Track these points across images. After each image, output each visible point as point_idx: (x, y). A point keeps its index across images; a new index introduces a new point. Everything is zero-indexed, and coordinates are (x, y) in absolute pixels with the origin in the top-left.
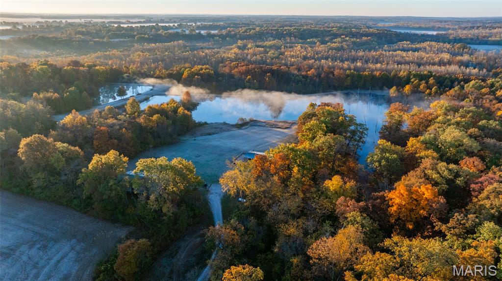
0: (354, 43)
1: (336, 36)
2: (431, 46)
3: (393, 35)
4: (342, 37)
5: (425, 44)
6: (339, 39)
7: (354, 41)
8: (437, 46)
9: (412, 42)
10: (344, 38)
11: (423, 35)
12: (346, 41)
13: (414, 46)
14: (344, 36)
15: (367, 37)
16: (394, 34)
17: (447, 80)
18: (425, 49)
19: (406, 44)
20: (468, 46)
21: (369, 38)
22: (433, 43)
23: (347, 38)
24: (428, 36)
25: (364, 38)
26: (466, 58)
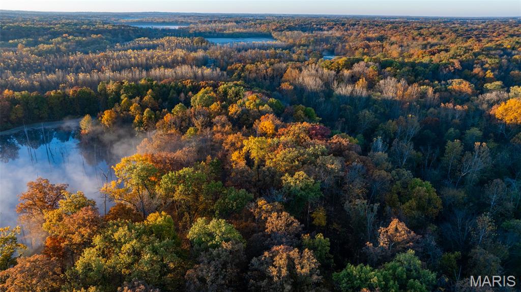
0: (79, 43)
1: (55, 34)
2: (169, 42)
3: (131, 31)
4: (64, 35)
5: (164, 40)
6: (59, 39)
7: (80, 40)
8: (176, 41)
9: (151, 38)
10: (66, 37)
11: (163, 30)
12: (68, 41)
13: (151, 43)
14: (67, 35)
15: (97, 34)
16: (133, 30)
17: (172, 91)
18: (163, 45)
19: (143, 41)
20: (206, 39)
21: (99, 35)
22: (173, 38)
23: (71, 37)
24: (169, 30)
25: (94, 36)
26: (200, 54)
